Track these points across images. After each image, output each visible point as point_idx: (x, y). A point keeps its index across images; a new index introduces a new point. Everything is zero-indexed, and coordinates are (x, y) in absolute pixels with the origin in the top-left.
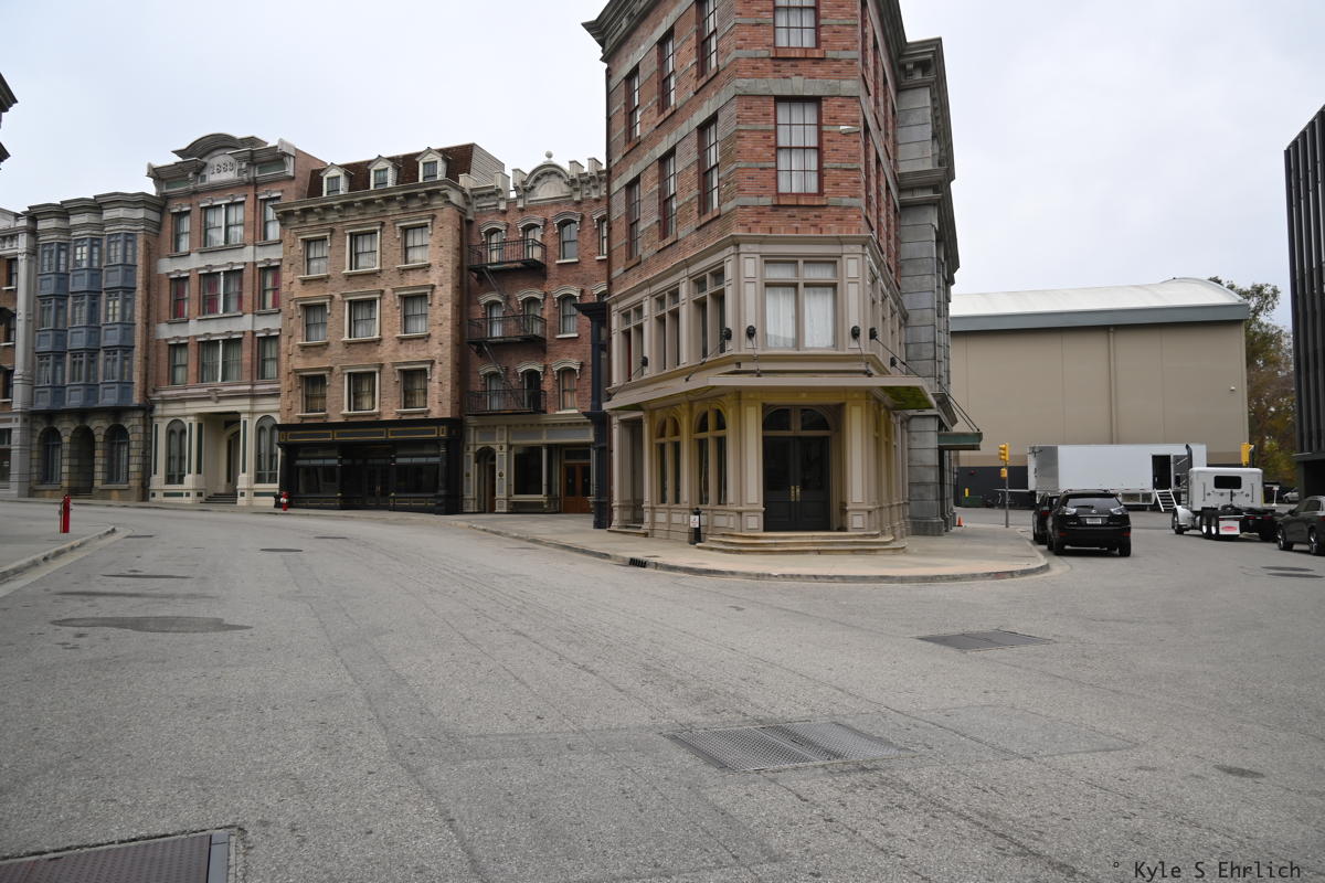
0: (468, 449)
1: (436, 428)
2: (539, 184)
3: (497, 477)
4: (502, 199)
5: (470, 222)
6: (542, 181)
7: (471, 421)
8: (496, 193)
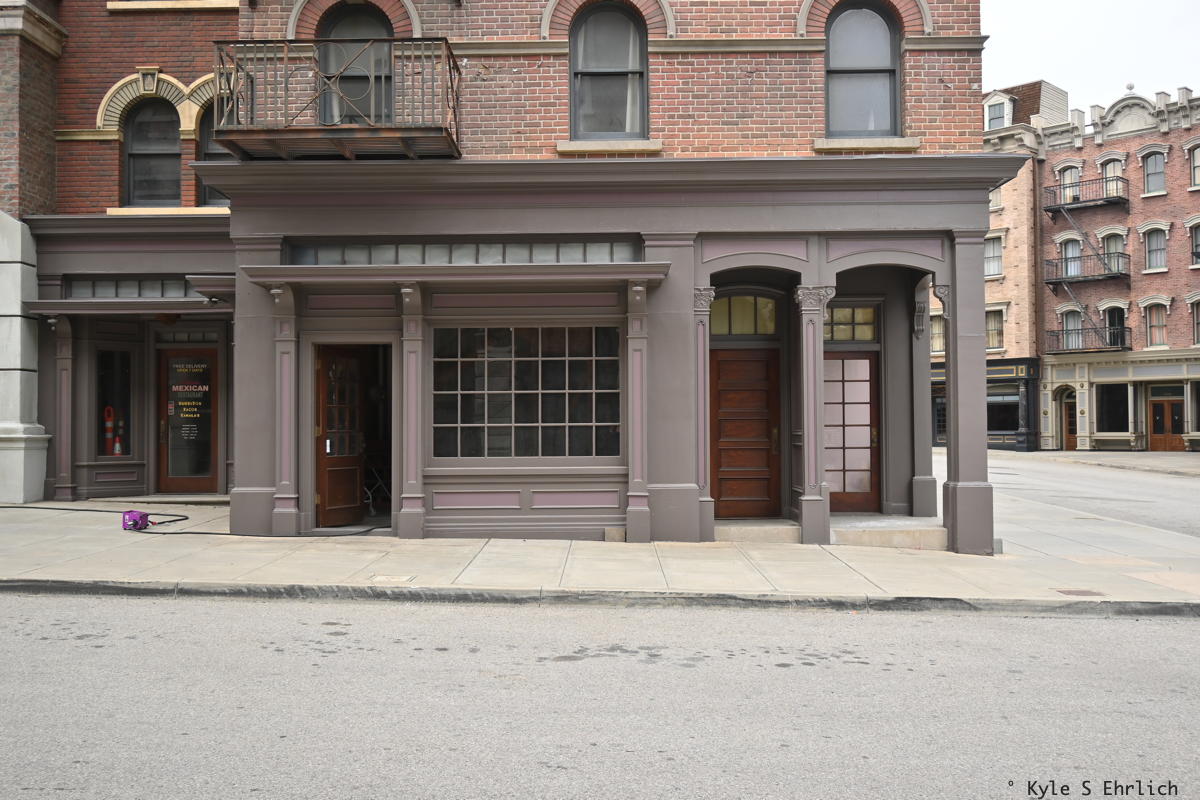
0: (1045, 388)
1: (1014, 367)
2: (1118, 118)
3: (1078, 414)
4: (1079, 136)
5: (1041, 162)
6: (1121, 115)
7: (1048, 359)
8: (1072, 130)
